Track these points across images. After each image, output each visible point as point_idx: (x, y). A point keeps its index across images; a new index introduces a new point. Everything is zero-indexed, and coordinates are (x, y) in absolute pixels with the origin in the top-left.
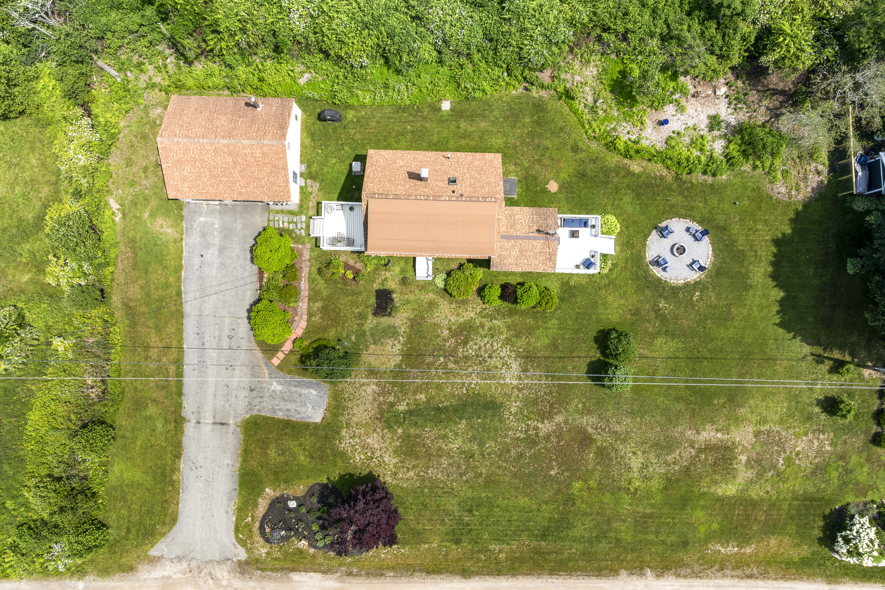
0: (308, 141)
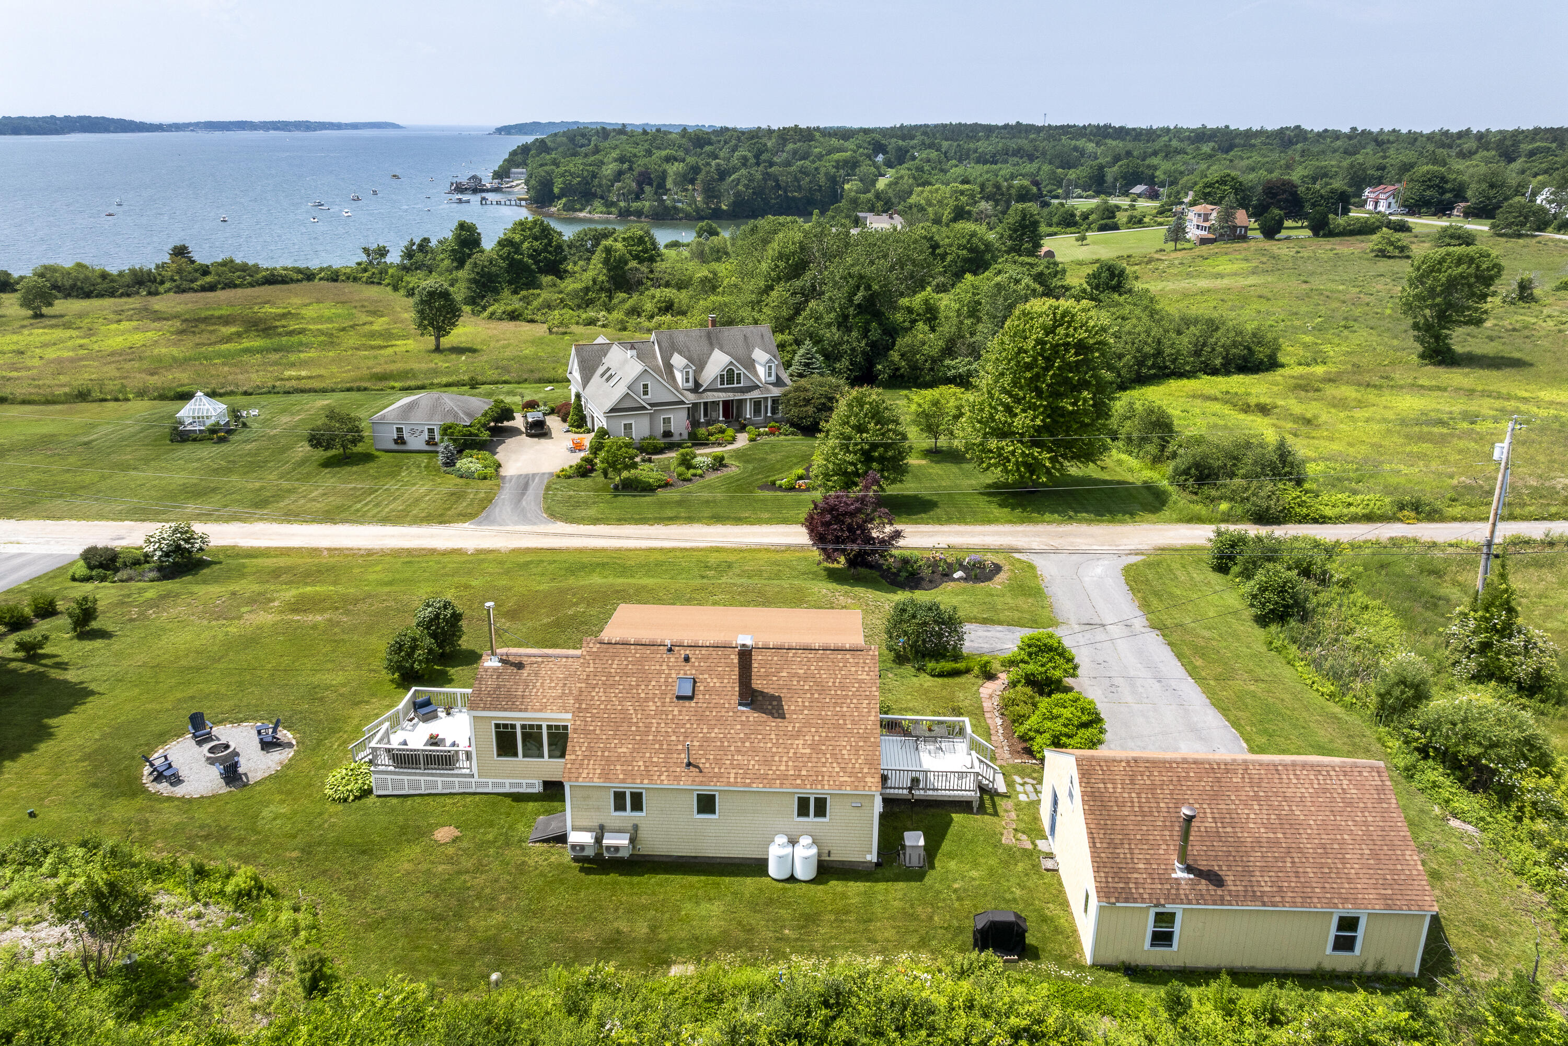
0: (1052, 910)
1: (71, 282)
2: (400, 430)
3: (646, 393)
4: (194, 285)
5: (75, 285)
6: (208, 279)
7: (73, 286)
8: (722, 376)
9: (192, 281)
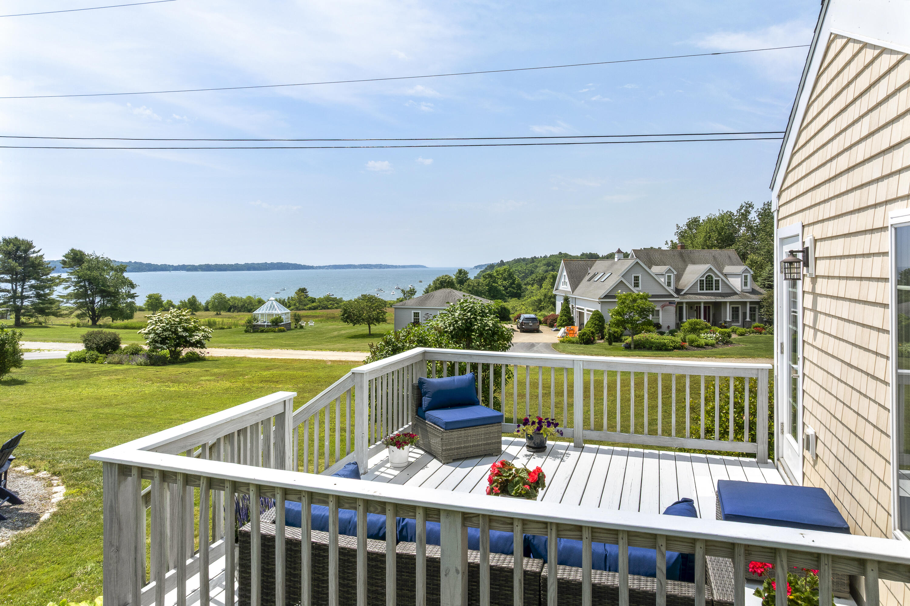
1: (242, 304)
2: (416, 315)
3: (636, 285)
4: (306, 308)
5: (244, 305)
6: (314, 304)
7: (242, 306)
8: (701, 281)
9: (305, 305)
